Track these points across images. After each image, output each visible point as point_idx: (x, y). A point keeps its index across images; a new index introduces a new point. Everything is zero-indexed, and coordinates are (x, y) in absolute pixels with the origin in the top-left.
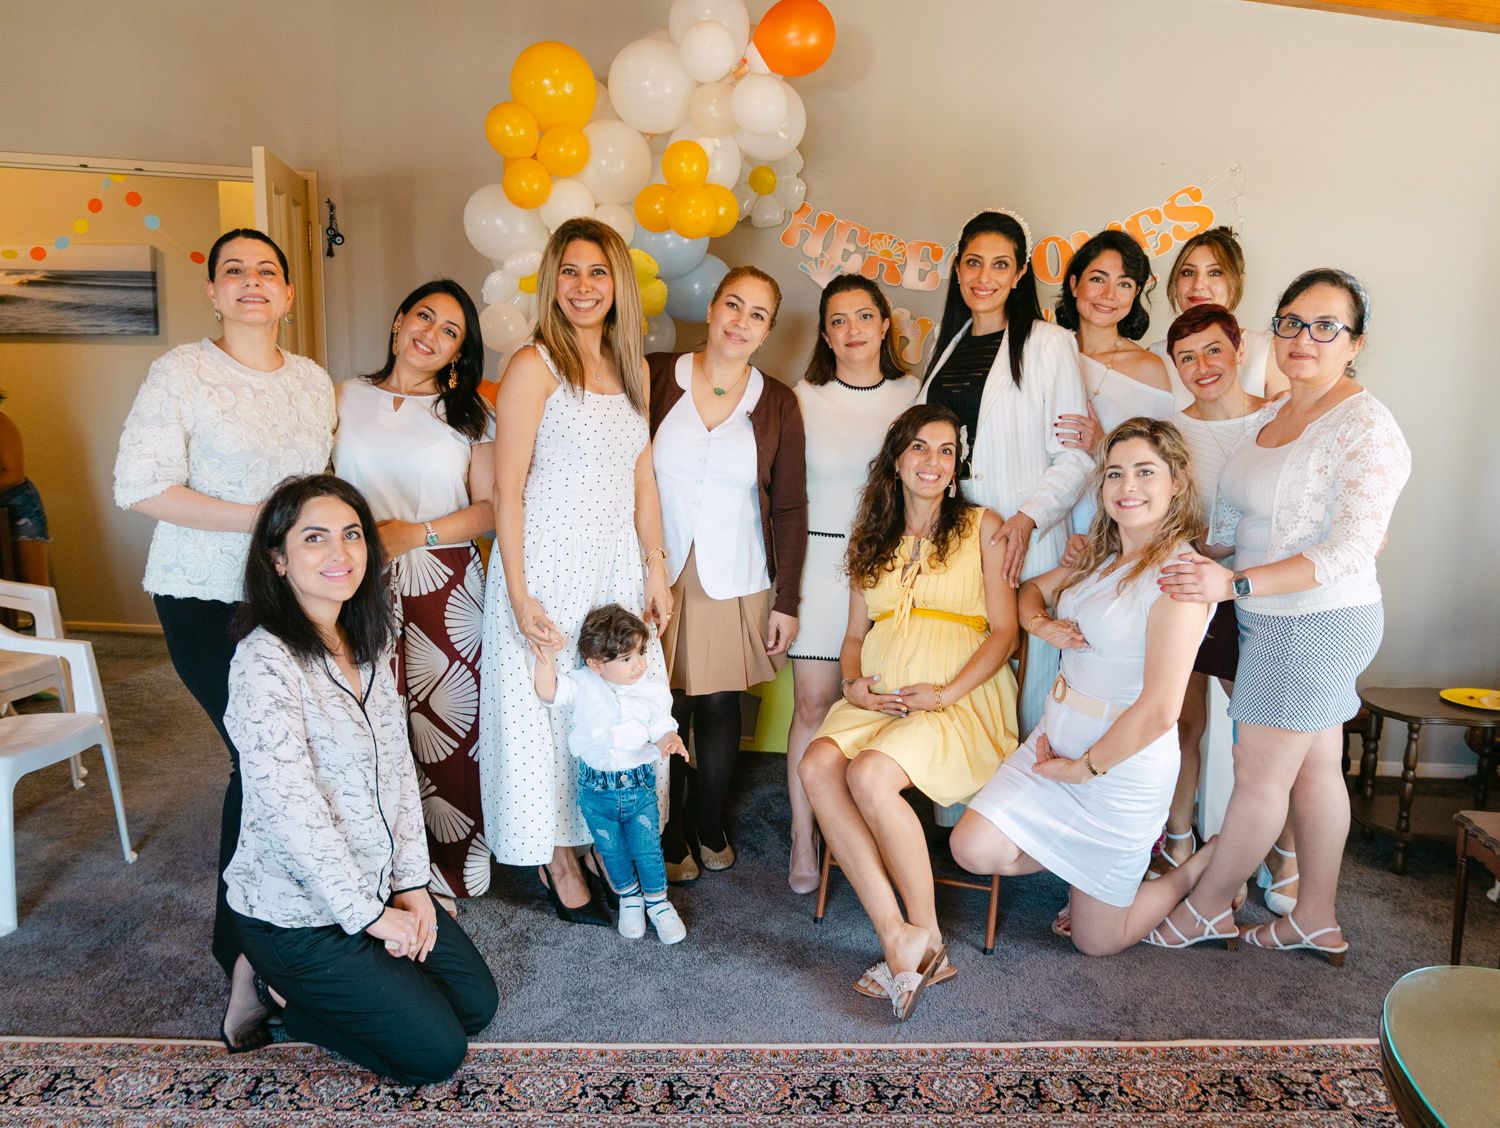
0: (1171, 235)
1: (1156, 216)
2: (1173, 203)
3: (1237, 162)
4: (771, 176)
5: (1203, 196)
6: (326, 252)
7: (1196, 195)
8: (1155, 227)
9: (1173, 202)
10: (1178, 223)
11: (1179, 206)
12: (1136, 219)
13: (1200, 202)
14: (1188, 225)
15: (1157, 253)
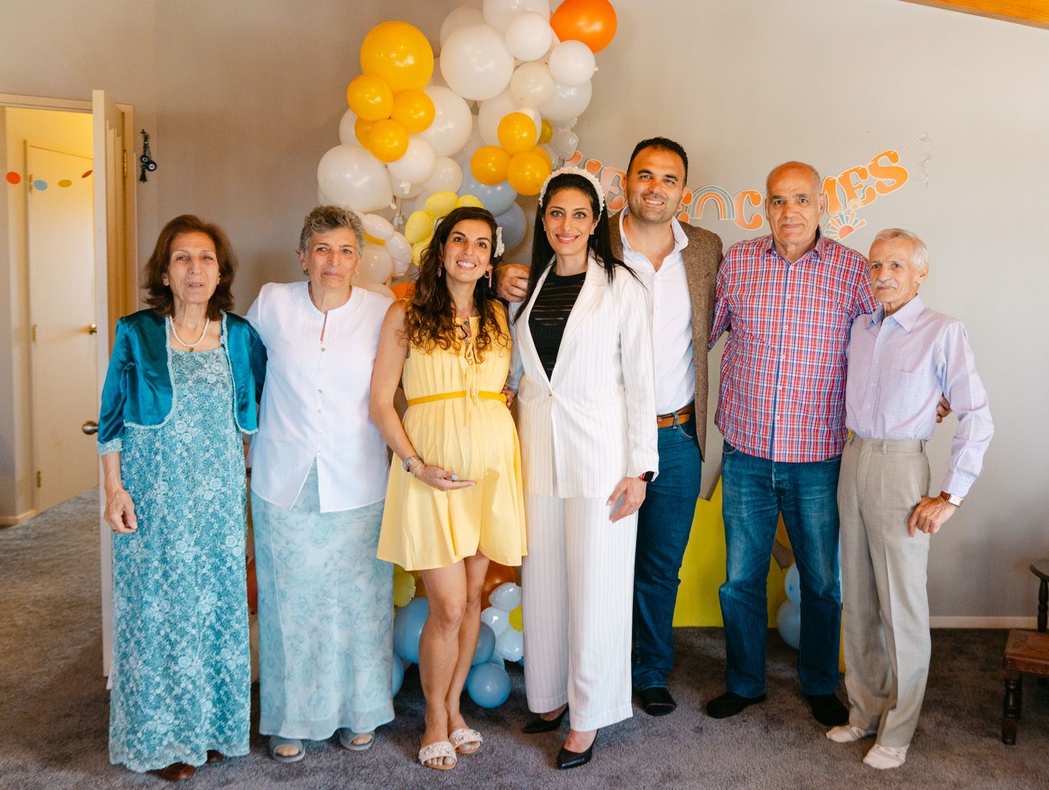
0: (875, 189)
1: (863, 173)
2: (876, 164)
3: (925, 133)
4: (549, 129)
5: (899, 159)
6: (139, 177)
7: (894, 158)
8: (862, 182)
9: (876, 162)
10: (880, 180)
11: (880, 166)
12: (847, 175)
13: (897, 163)
14: (888, 181)
15: (864, 203)
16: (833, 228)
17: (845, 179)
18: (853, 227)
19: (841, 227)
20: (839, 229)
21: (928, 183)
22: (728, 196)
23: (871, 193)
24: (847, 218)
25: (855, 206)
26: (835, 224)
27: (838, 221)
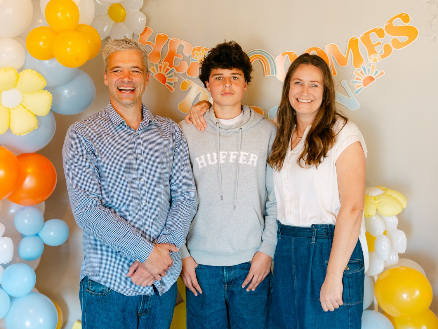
0: (391, 45)
1: (380, 33)
2: (391, 25)
4: (122, 10)
5: (410, 19)
7: (406, 18)
8: (380, 40)
9: (391, 23)
10: (395, 37)
11: (395, 26)
12: (367, 34)
13: (409, 23)
14: (403, 39)
15: (383, 57)
16: (357, 79)
17: (366, 38)
18: (374, 77)
19: (364, 77)
20: (363, 79)
21: (435, 37)
22: (271, 57)
23: (387, 50)
24: (369, 70)
25: (375, 60)
26: (360, 76)
27: (362, 72)
